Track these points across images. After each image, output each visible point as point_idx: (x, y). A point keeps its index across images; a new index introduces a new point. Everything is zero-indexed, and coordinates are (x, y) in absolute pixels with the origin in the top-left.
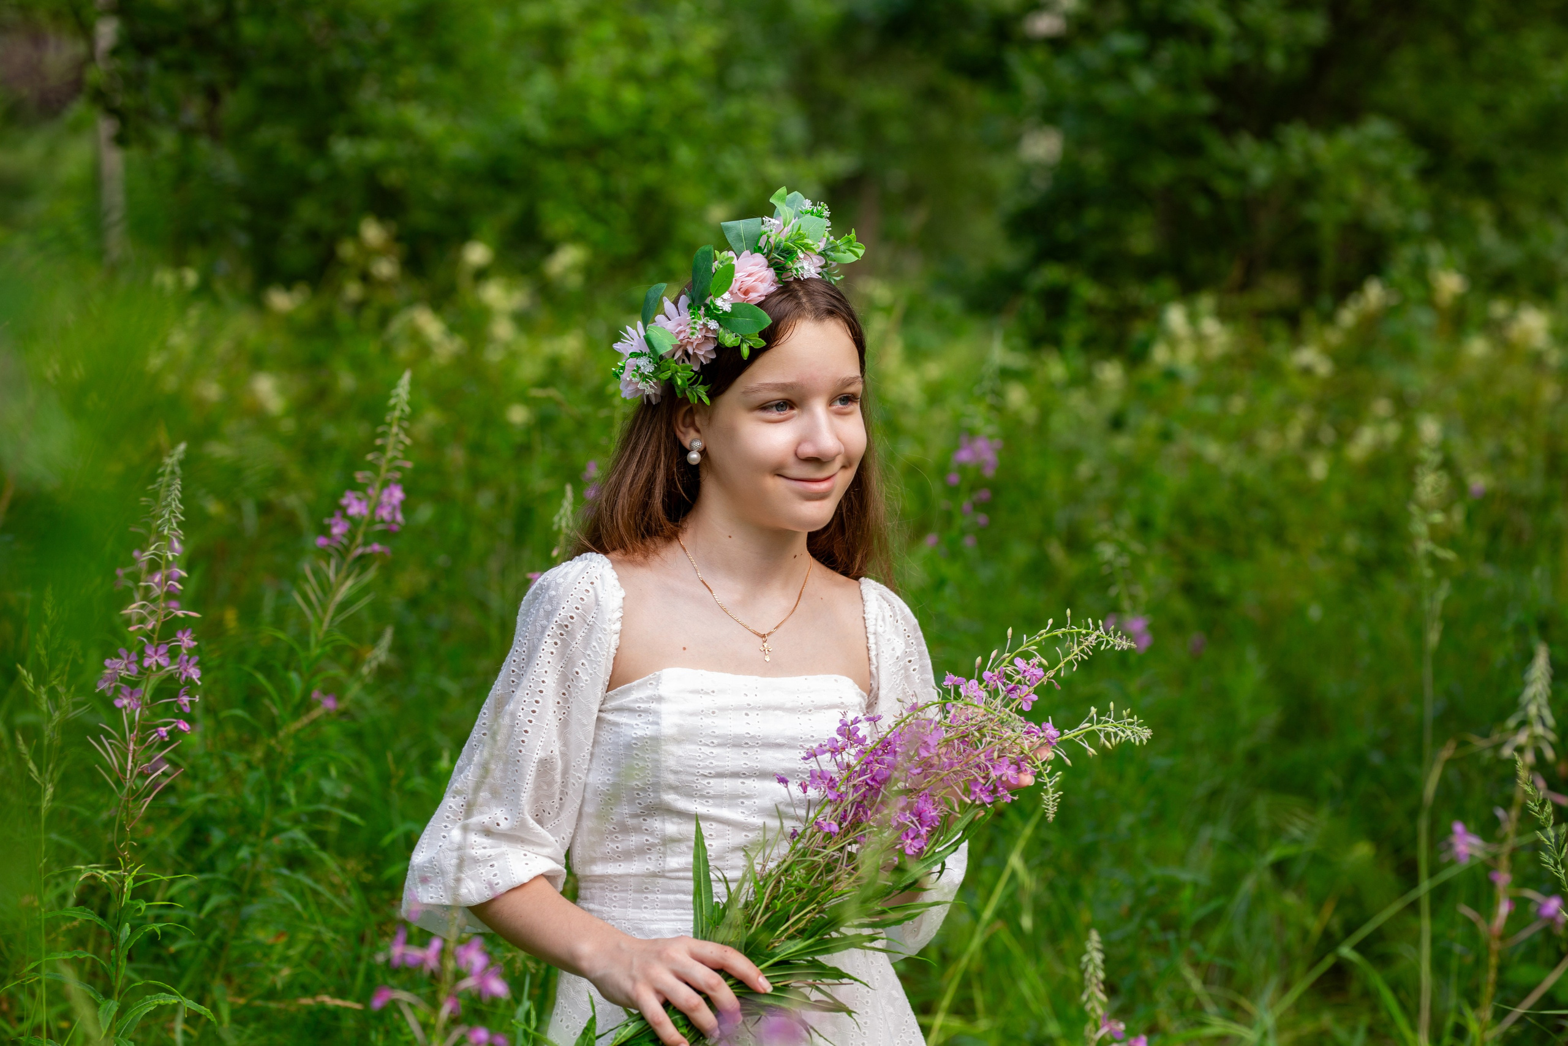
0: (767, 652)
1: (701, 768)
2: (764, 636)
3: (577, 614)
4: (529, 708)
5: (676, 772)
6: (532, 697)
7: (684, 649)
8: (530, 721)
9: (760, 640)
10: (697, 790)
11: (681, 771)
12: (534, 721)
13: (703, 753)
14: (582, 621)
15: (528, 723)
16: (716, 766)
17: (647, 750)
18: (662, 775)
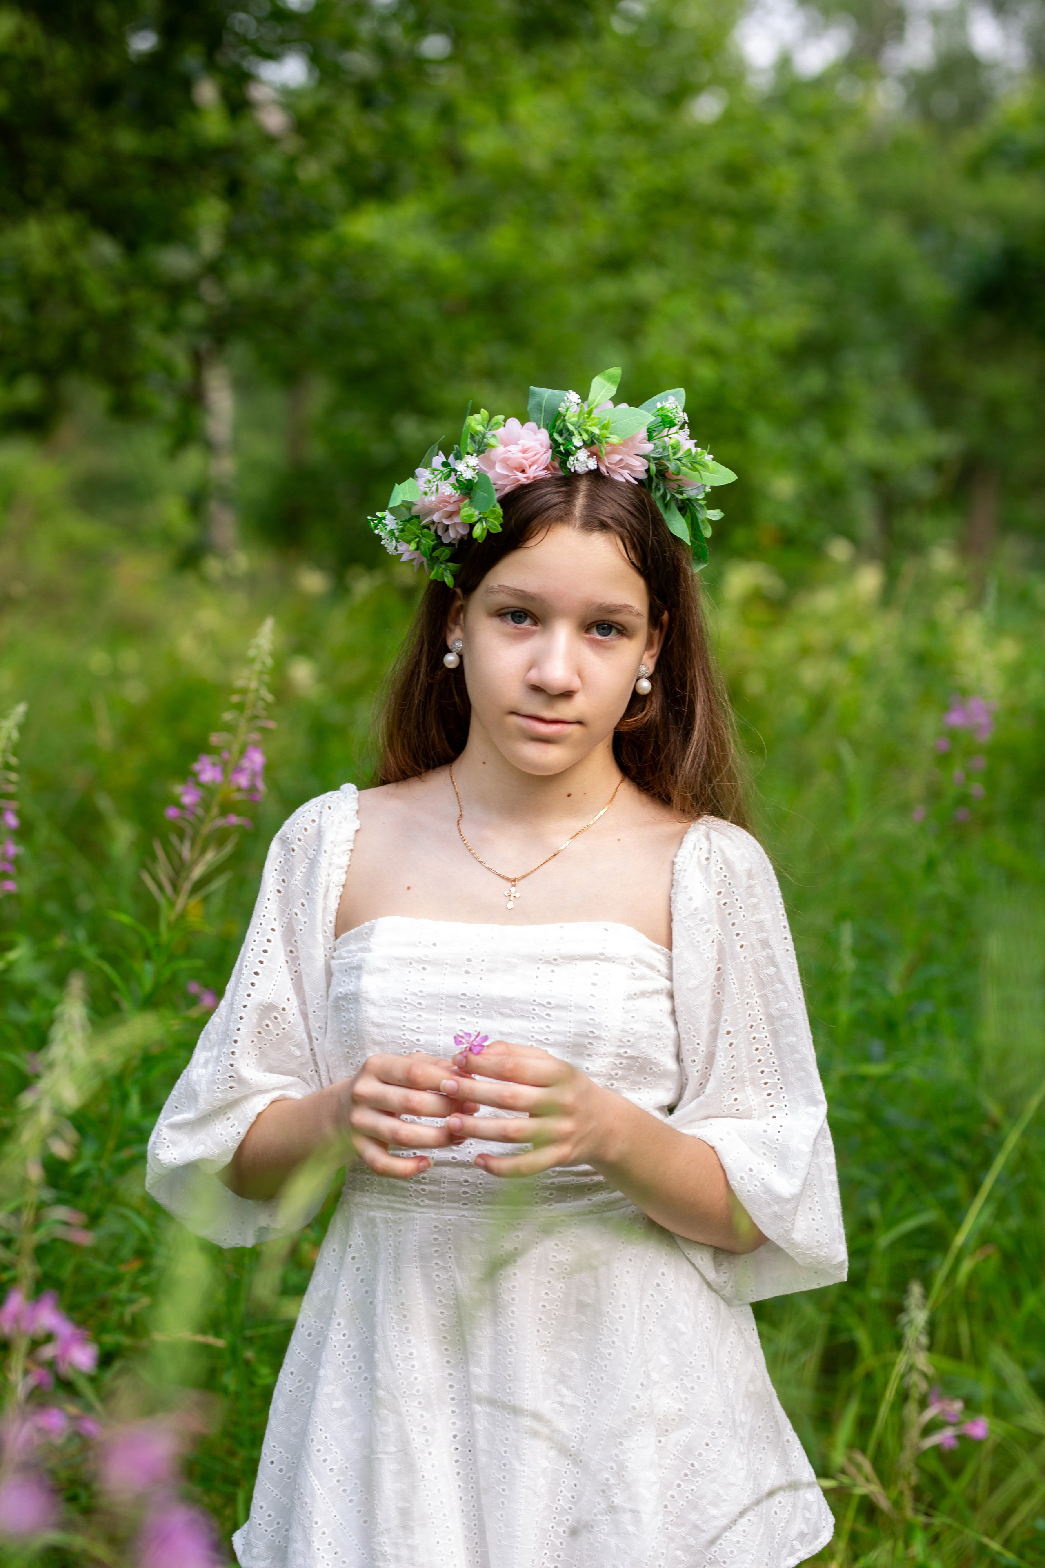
0: (512, 898)
1: (408, 1021)
2: (514, 880)
3: (299, 846)
4: (260, 948)
5: (378, 1026)
6: (263, 936)
7: (409, 888)
8: (261, 962)
9: (509, 884)
10: (406, 1048)
11: (384, 1024)
12: (265, 961)
13: (409, 1003)
14: (303, 855)
15: (259, 964)
16: (427, 1020)
17: (350, 999)
18: (364, 1028)
